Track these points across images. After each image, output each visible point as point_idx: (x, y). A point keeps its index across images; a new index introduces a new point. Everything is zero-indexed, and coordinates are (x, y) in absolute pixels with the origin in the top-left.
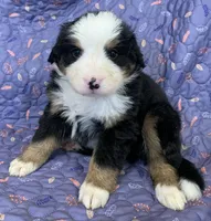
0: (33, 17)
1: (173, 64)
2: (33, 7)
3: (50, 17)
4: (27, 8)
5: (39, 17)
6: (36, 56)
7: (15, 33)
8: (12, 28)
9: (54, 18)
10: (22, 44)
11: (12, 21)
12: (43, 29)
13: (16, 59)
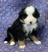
0: (16, 10)
3: (20, 10)
4: (15, 8)
7: (12, 14)
8: (11, 13)
10: (13, 16)
11: (11, 11)
13: (12, 19)
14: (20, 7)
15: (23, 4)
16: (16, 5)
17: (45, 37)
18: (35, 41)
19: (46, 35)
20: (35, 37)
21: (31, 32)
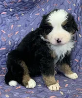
0: (13, 14)
1: (80, 35)
2: (13, 10)
3: (21, 14)
4: (11, 10)
5: (16, 14)
6: (17, 33)
7: (4, 22)
8: (3, 19)
9: (23, 15)
12: (18, 20)
13: (6, 34)
14: (22, 9)
15: (30, 3)
16: (16, 5)
17: (76, 65)
18: (68, 74)
19: (78, 61)
20: (68, 66)
21: (62, 58)
